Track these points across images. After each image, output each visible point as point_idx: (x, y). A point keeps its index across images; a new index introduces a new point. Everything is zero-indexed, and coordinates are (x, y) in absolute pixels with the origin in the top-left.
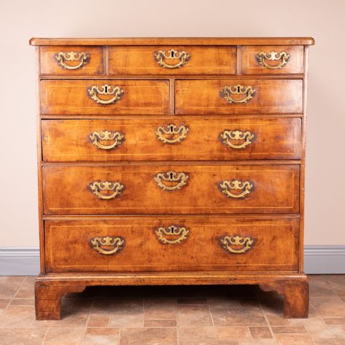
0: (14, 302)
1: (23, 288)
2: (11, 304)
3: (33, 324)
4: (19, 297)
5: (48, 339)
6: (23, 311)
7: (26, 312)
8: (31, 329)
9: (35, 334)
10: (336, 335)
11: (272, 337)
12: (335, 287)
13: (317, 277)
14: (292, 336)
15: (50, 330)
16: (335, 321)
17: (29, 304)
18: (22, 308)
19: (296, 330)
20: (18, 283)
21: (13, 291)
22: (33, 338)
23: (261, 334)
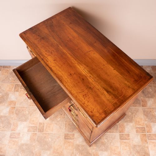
2: (20, 88)
5: (31, 115)
8: (26, 107)
9: (27, 111)
15: (31, 108)
22: (27, 114)
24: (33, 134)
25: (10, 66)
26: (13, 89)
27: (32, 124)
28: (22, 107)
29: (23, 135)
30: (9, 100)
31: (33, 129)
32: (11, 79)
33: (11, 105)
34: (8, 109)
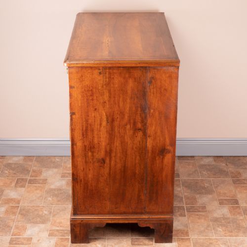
0: (30, 182)
1: (34, 168)
2: (28, 183)
3: (44, 202)
4: (32, 177)
5: (54, 216)
6: (36, 190)
7: (38, 191)
8: (43, 206)
9: (46, 211)
10: (223, 214)
11: (185, 216)
12: (230, 169)
13: (221, 159)
14: (198, 215)
15: (54, 207)
16: (225, 202)
17: (39, 183)
18: (36, 187)
19: (201, 210)
20: (30, 163)
21: (28, 171)
22: (45, 214)
23: (179, 213)
24: (61, 239)
25: (5, 156)
26: (13, 184)
27: (58, 227)
28: (34, 206)
29: (38, 241)
30: (3, 197)
31: (61, 233)
32: (7, 172)
33: (9, 204)
34: (3, 209)
